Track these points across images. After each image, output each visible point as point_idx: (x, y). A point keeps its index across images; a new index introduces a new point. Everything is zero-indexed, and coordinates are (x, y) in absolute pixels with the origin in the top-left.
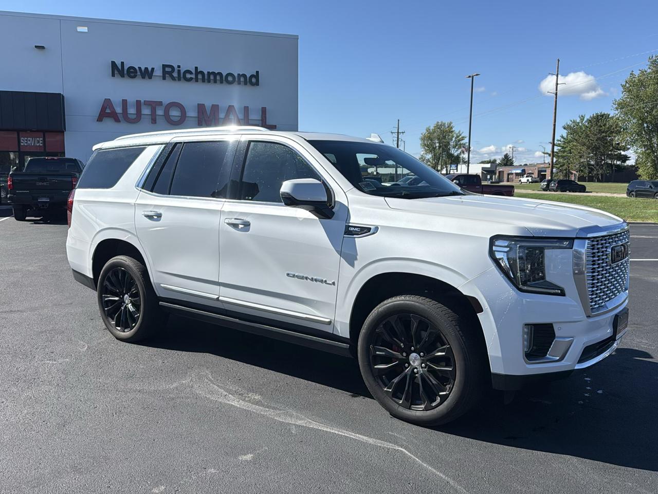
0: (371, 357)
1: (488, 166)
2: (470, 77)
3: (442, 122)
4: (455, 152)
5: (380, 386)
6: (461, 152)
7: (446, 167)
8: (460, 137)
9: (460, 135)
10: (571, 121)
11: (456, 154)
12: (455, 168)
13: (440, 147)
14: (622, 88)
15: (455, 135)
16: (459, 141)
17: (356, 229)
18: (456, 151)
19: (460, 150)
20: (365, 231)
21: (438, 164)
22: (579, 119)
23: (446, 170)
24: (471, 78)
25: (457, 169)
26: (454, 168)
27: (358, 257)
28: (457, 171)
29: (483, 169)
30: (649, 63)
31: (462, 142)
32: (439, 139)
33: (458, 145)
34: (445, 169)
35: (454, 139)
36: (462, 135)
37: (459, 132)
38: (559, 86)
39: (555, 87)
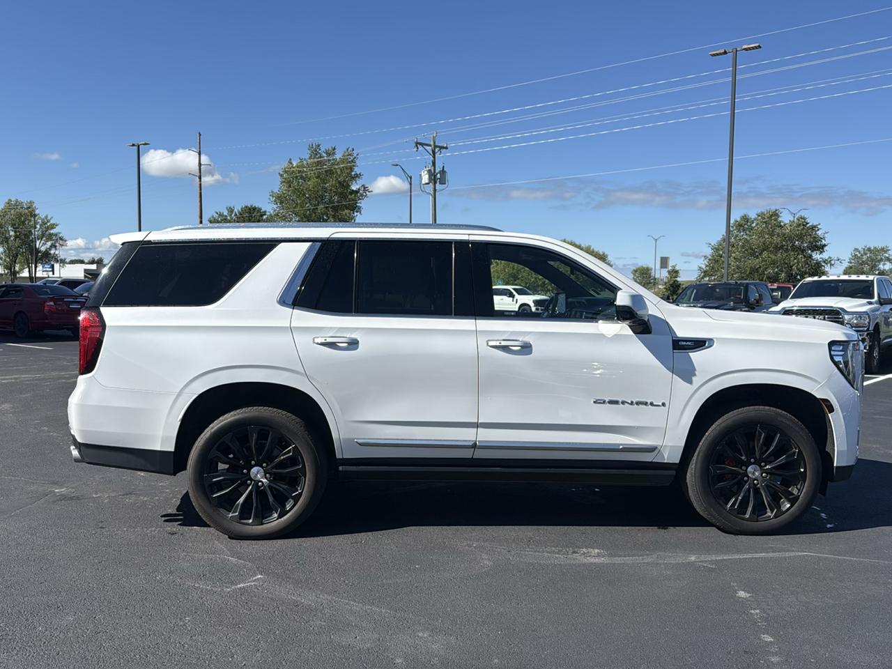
0: (710, 479)
1: (94, 267)
2: (133, 145)
3: (17, 201)
4: (42, 246)
5: (720, 504)
6: (51, 246)
7: (29, 267)
8: (48, 224)
9: (48, 221)
10: (217, 213)
11: (43, 249)
12: (50, 269)
13: (16, 237)
14: (279, 177)
15: (40, 221)
16: (48, 228)
17: (688, 343)
18: (44, 244)
19: (49, 244)
20: (699, 344)
21: (15, 262)
22: (227, 212)
23: (29, 271)
24: (136, 148)
25: (53, 271)
26: (47, 269)
27: (696, 373)
28: (53, 274)
29: (86, 271)
30: (309, 152)
31: (52, 231)
32: (13, 225)
33: (47, 235)
34: (27, 270)
35: (38, 226)
36: (52, 222)
37: (46, 217)
38: (202, 167)
39: (198, 168)
